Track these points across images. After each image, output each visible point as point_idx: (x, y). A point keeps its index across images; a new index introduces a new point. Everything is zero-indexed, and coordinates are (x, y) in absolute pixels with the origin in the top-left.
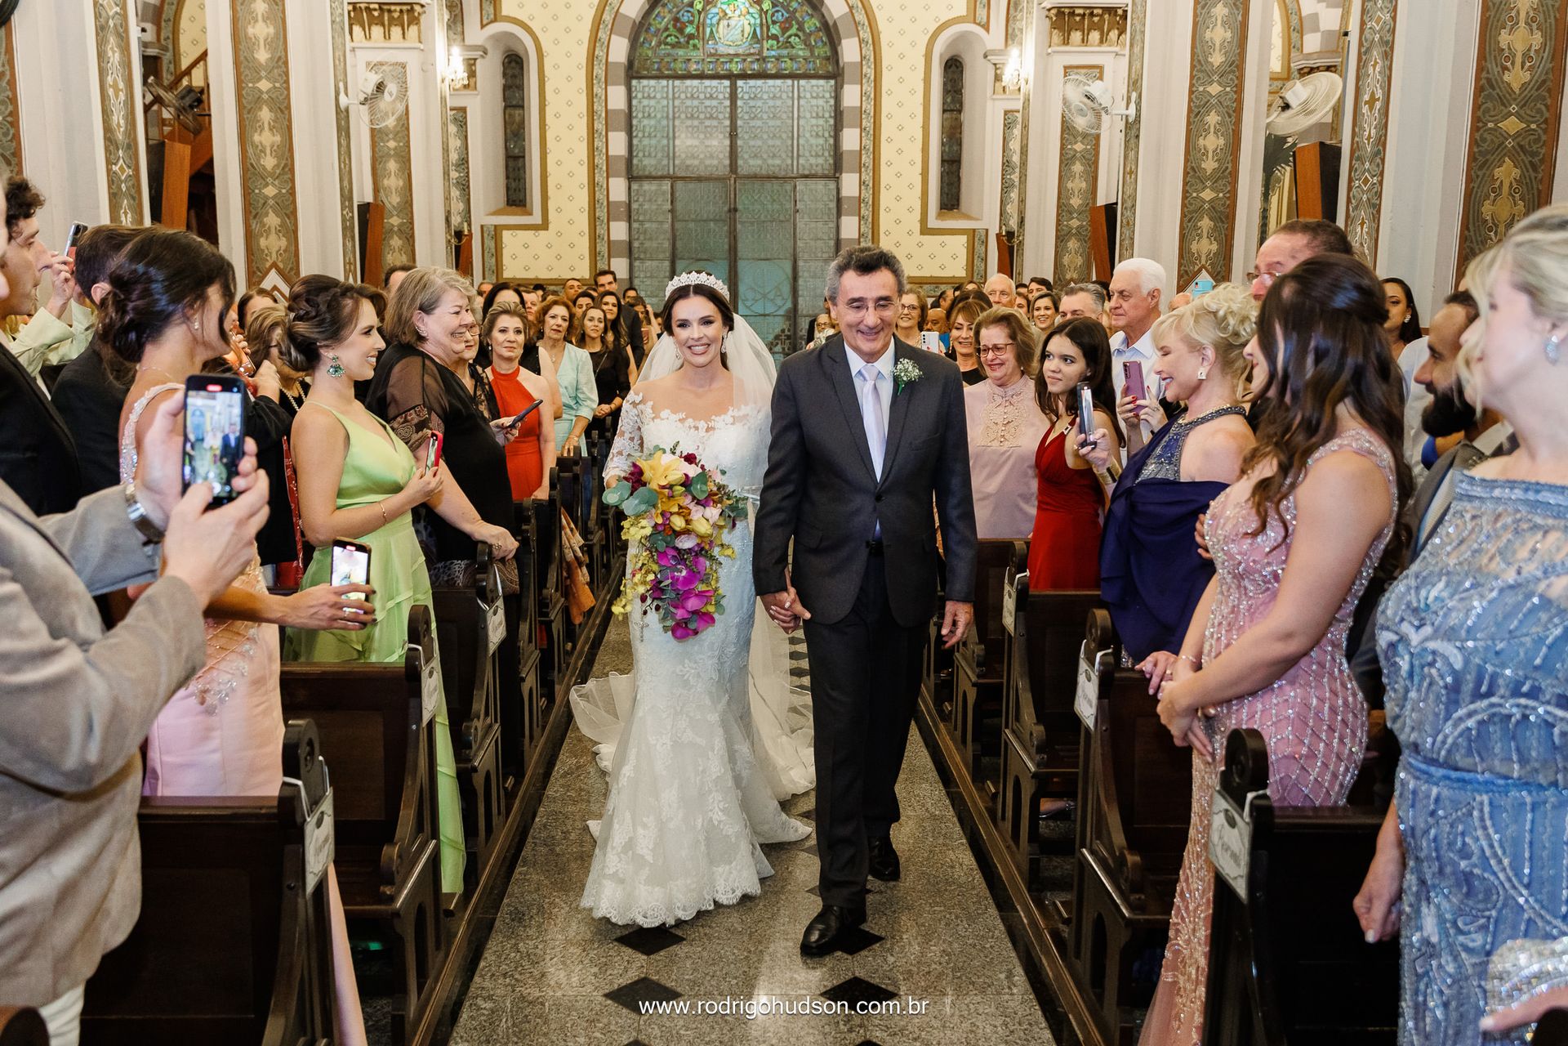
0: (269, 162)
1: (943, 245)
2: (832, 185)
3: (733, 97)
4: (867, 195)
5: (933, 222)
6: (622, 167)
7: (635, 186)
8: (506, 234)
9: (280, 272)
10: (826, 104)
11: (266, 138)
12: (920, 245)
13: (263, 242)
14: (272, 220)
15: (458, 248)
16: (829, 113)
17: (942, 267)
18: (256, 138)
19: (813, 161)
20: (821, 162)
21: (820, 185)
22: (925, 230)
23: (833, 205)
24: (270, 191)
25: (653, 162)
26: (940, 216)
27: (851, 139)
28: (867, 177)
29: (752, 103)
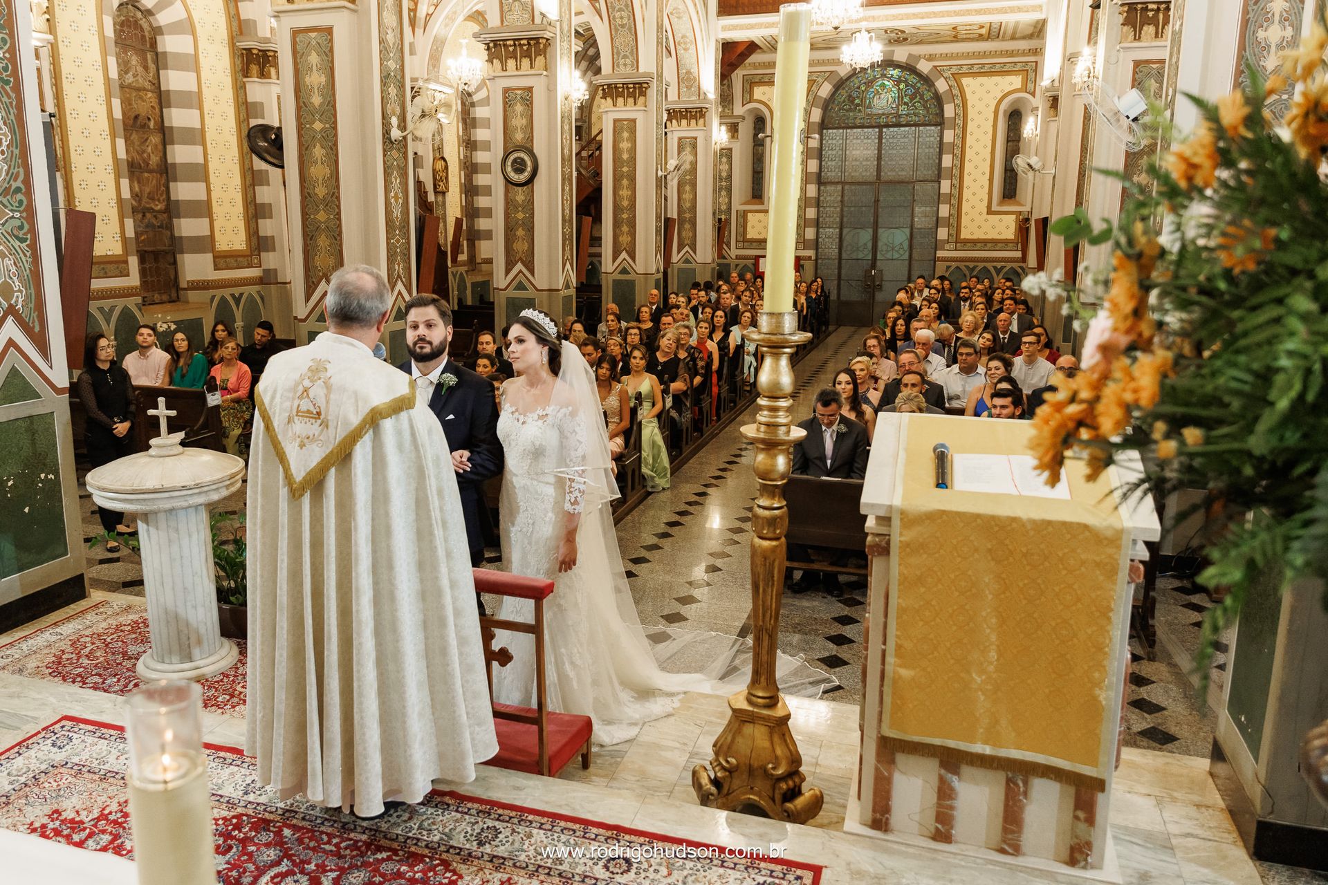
0: (625, 203)
1: (1001, 221)
2: (936, 185)
3: (880, 137)
4: (955, 192)
5: (995, 208)
6: (814, 178)
7: (822, 188)
8: (749, 215)
9: (627, 252)
10: (934, 140)
11: (625, 193)
12: (986, 220)
13: (621, 239)
14: (625, 229)
15: (719, 229)
16: (936, 145)
17: (1000, 233)
18: (621, 193)
19: (925, 172)
20: (930, 173)
21: (929, 186)
22: (990, 212)
23: (936, 197)
24: (625, 216)
25: (833, 174)
26: (1001, 203)
27: (947, 161)
28: (956, 182)
29: (891, 141)
